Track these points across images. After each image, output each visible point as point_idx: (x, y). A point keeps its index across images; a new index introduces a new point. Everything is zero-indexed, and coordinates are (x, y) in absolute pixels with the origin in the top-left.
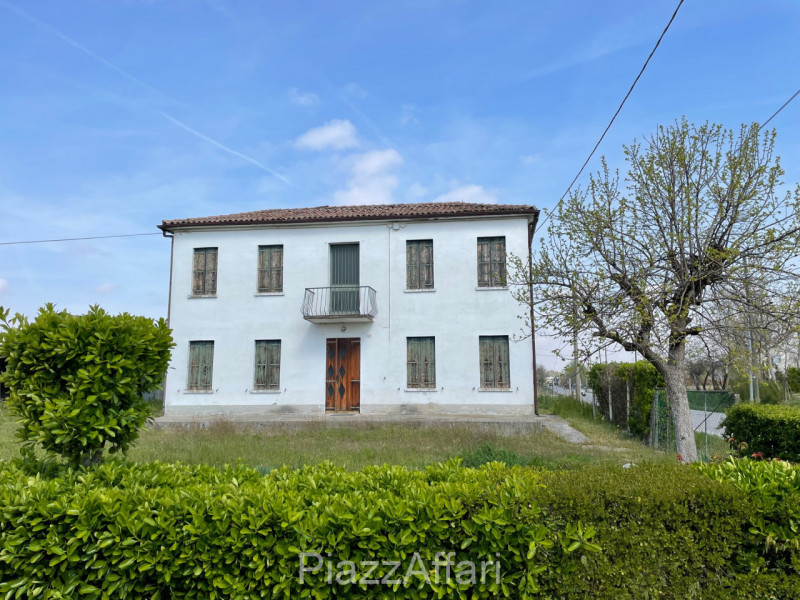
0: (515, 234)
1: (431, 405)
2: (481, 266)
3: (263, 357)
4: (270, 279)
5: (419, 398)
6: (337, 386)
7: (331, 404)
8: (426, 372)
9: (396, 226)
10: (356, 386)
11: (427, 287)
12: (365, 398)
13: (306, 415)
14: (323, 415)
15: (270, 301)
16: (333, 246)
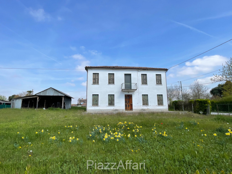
0: (163, 74)
1: (148, 109)
2: (157, 80)
3: (110, 98)
4: (111, 81)
5: (145, 107)
6: (127, 105)
7: (126, 109)
8: (146, 102)
9: (139, 71)
10: (132, 105)
11: (146, 84)
12: (134, 108)
13: (121, 111)
14: (125, 111)
15: (111, 86)
16: (125, 74)
